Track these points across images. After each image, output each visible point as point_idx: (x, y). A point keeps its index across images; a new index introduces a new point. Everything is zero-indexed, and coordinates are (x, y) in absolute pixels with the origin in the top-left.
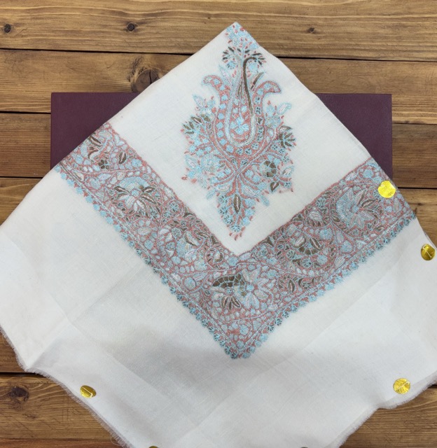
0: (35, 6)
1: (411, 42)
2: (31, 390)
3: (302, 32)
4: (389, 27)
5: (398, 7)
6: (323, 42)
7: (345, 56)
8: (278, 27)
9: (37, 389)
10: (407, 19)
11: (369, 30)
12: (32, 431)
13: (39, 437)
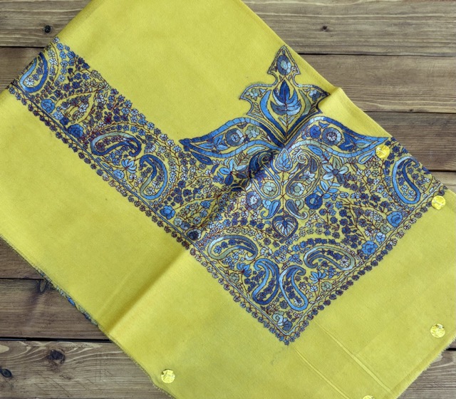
0: (72, 9)
1: (416, 39)
2: (67, 354)
3: (316, 30)
4: (395, 25)
5: (403, 7)
6: (335, 39)
7: (354, 52)
8: (294, 26)
9: (72, 352)
10: (412, 18)
11: (377, 28)
12: (68, 391)
13: (75, 397)
